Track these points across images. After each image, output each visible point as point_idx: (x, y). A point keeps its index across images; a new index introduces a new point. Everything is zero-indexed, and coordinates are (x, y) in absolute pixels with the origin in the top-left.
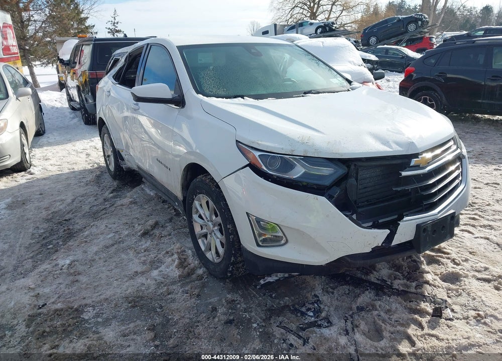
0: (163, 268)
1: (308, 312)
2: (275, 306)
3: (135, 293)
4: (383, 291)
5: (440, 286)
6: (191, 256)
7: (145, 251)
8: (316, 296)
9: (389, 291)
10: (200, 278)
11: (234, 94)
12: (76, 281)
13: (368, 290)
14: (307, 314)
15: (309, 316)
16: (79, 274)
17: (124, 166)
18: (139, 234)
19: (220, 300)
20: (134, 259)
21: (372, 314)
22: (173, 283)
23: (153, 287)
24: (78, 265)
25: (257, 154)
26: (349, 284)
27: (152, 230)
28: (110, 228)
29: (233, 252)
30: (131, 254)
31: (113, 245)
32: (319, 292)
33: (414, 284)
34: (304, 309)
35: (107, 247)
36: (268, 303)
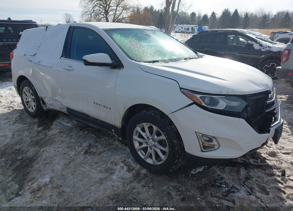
0: (117, 173)
1: (222, 185)
2: (200, 185)
3: (113, 193)
4: (248, 167)
5: (272, 159)
6: (133, 163)
7: (95, 164)
8: (219, 175)
9: (252, 167)
10: (146, 176)
11: (153, 60)
12: (62, 192)
13: (240, 167)
14: (222, 187)
15: (223, 187)
16: (61, 186)
17: (45, 108)
18: (83, 153)
19: (168, 187)
20: (91, 170)
21: (253, 180)
22: (131, 182)
23: (121, 187)
24: (55, 180)
25: (198, 96)
26: (229, 166)
27: (89, 149)
28: (58, 151)
29: (177, 157)
30: (87, 167)
31: (70, 163)
32: (219, 173)
33: (259, 160)
34: (218, 184)
35: (67, 165)
36: (195, 184)
